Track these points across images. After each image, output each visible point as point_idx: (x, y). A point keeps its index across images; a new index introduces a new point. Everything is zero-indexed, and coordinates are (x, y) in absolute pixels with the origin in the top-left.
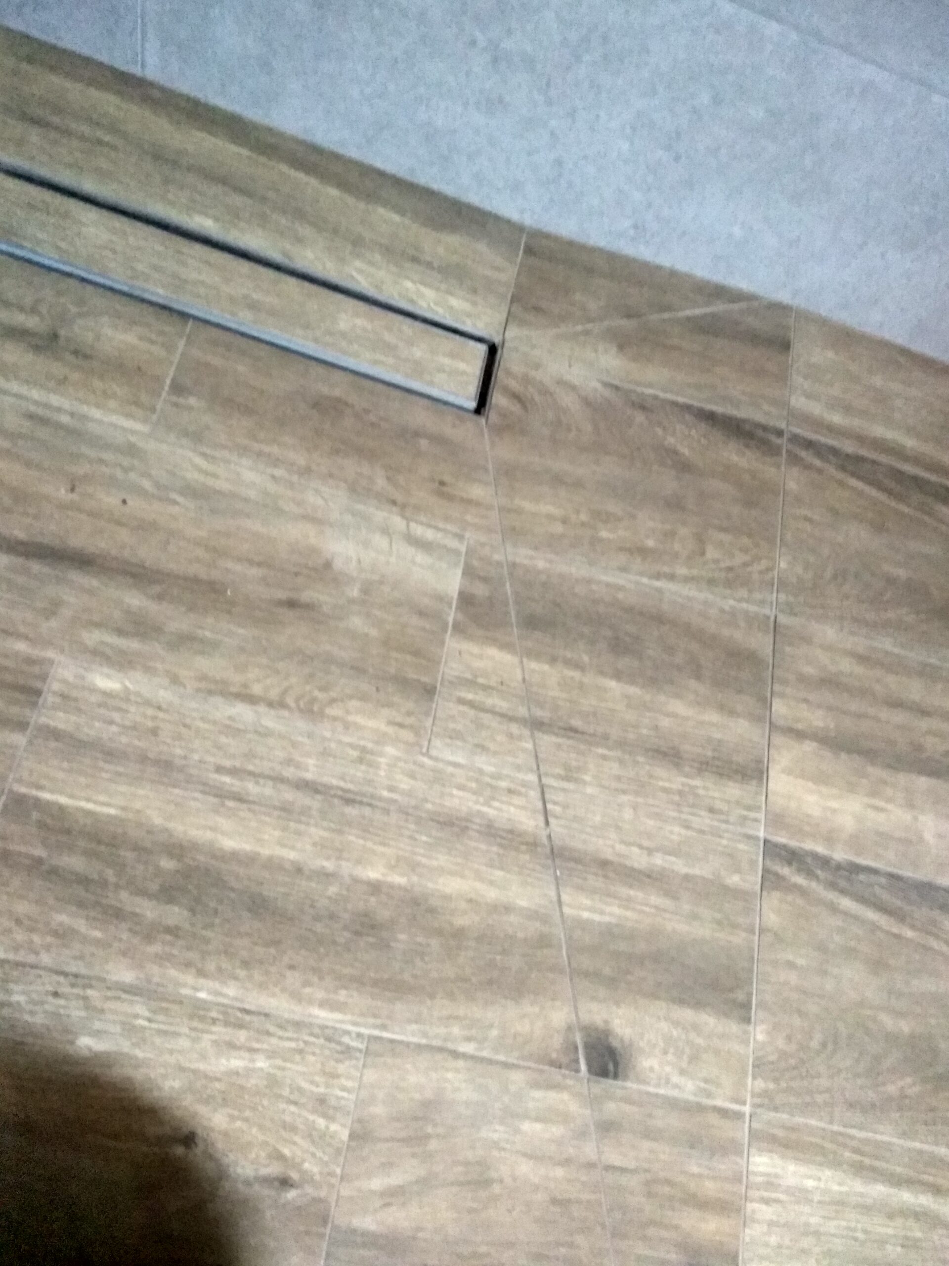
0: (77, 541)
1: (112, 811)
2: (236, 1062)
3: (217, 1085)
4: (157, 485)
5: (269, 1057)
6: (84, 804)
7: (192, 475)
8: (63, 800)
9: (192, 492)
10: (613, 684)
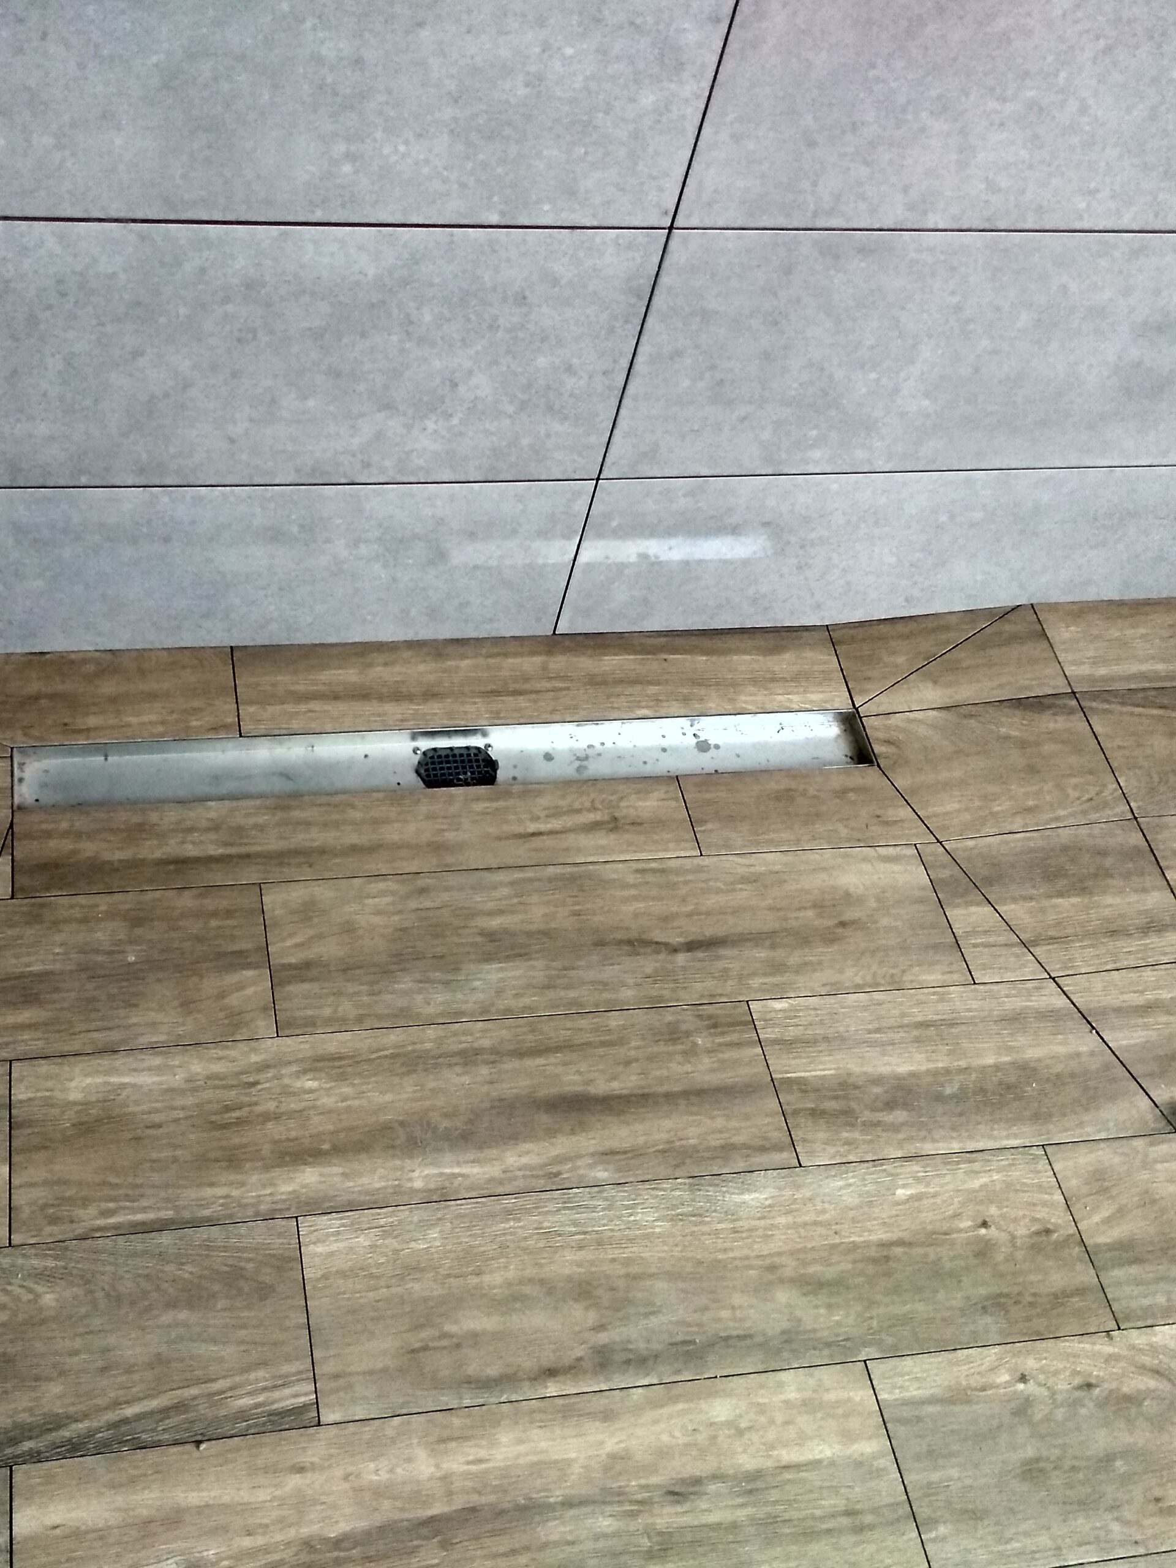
0: (709, 932)
1: (832, 1072)
2: (984, 1180)
3: (981, 1194)
4: (726, 884)
5: (998, 1172)
6: (814, 1073)
7: (741, 870)
8: (802, 1074)
9: (747, 880)
10: (1060, 901)
